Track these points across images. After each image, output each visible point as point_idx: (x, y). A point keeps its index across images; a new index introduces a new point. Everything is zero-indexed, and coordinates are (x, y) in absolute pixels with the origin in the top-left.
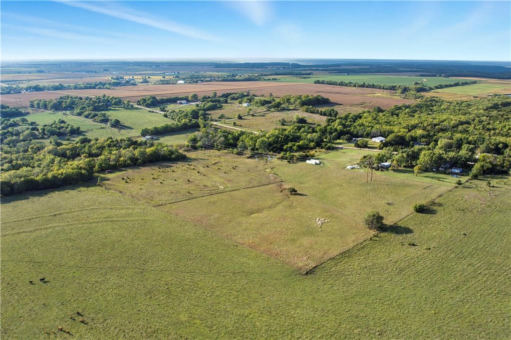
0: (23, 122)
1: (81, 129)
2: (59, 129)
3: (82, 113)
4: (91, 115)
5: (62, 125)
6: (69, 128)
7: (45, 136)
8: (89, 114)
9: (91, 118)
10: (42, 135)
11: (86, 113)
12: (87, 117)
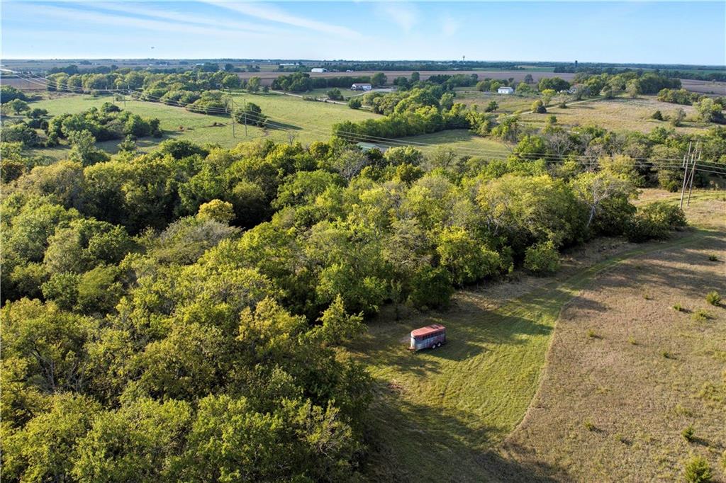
0: (18, 111)
1: (162, 127)
2: (103, 122)
3: (161, 94)
4: (184, 99)
5: (112, 114)
6: (131, 122)
7: (62, 142)
8: (178, 98)
9: (184, 105)
10: (54, 138)
11: (172, 94)
12: (173, 102)
